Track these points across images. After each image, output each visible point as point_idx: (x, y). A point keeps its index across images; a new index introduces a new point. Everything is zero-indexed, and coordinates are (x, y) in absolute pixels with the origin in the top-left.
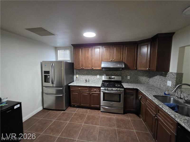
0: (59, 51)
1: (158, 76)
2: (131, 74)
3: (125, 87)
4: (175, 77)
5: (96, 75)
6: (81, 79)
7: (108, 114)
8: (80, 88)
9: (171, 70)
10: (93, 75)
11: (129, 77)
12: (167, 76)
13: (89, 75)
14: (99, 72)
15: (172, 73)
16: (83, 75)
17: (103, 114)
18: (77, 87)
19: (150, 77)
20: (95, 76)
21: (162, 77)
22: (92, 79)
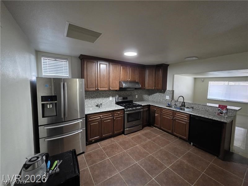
0: (42, 58)
1: (157, 93)
2: (138, 93)
3: (143, 105)
4: (172, 93)
5: (109, 97)
6: (89, 105)
7: (132, 134)
8: (101, 115)
9: (168, 89)
10: (105, 97)
11: (137, 96)
12: (165, 92)
13: (100, 97)
14: (111, 93)
15: (169, 90)
16: (92, 98)
17: (129, 136)
18: (98, 114)
19: (149, 95)
20: (107, 99)
21: (161, 94)
22: (104, 102)
